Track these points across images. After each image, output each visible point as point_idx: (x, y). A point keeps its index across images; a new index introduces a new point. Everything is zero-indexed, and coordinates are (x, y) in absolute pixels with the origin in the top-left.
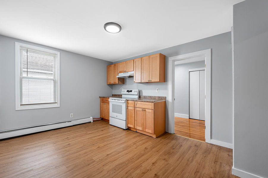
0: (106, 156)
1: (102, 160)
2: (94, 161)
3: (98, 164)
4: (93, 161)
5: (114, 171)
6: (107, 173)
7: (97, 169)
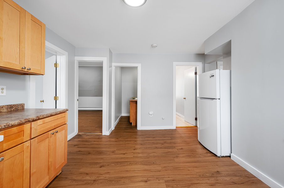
0: (149, 180)
1: (157, 178)
2: (166, 181)
3: (163, 176)
4: (167, 183)
5: (155, 163)
6: (161, 164)
7: (167, 171)
